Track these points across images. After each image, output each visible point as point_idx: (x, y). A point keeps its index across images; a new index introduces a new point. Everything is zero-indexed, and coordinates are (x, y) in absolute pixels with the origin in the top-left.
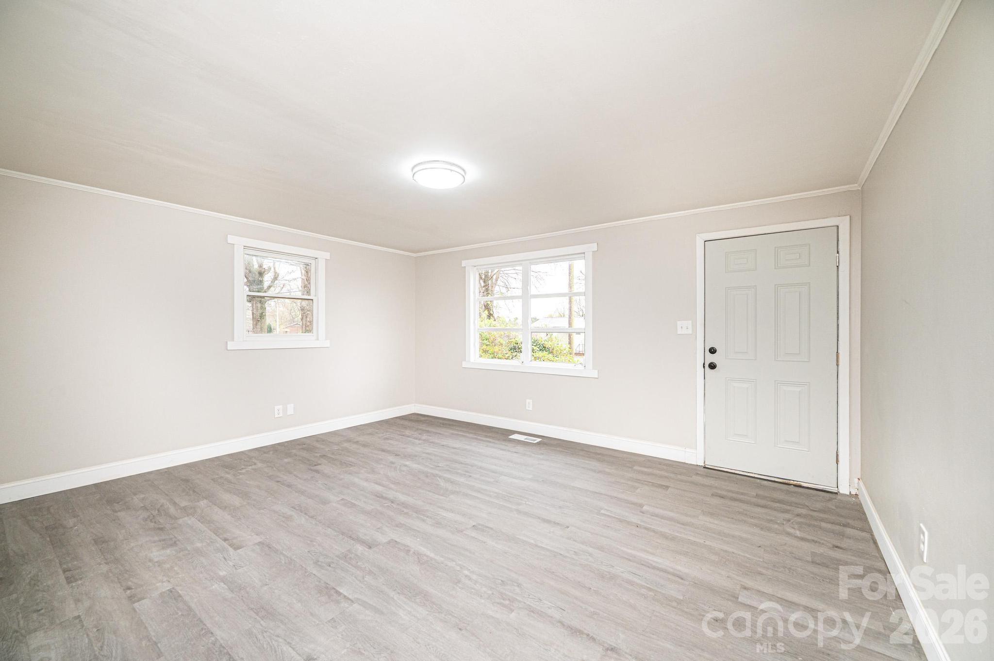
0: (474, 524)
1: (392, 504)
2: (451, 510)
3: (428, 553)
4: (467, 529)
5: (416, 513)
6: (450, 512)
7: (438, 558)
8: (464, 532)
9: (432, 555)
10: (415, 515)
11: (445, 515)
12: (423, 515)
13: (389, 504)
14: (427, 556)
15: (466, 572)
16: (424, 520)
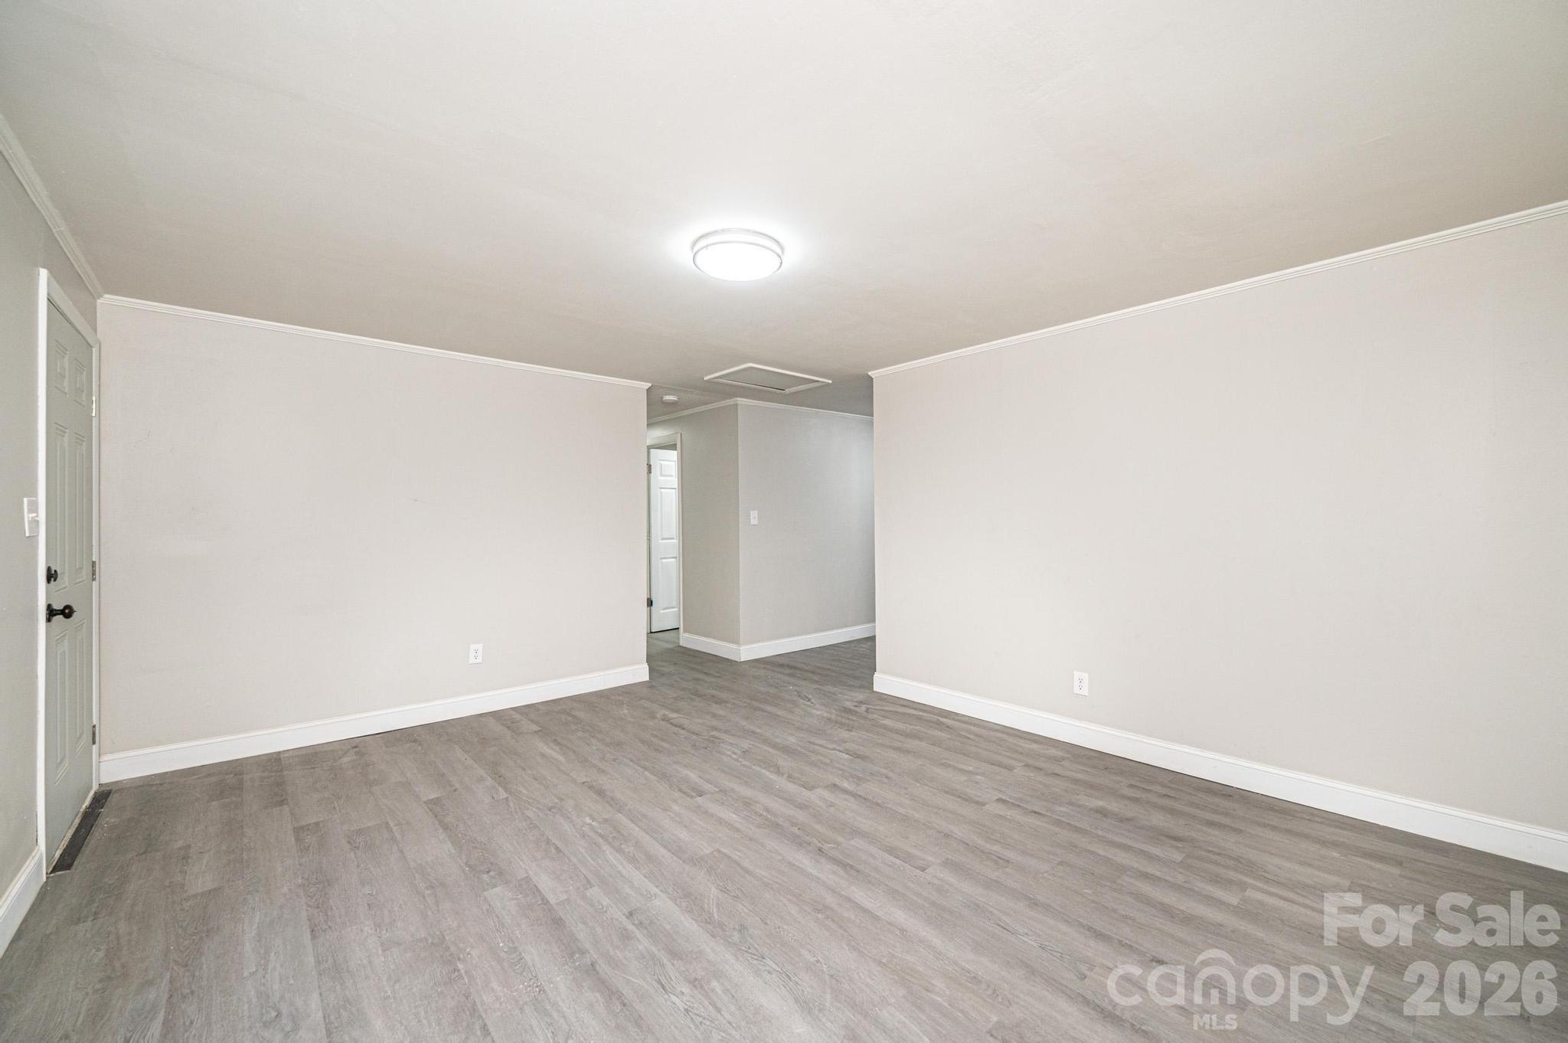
0: (699, 798)
1: (819, 845)
2: (721, 823)
3: (767, 773)
4: (712, 794)
5: (778, 824)
6: (724, 820)
7: (758, 769)
8: (717, 790)
9: (763, 771)
10: (780, 821)
11: (734, 816)
12: (767, 819)
13: (826, 846)
14: (769, 771)
15: (734, 756)
16: (767, 810)
